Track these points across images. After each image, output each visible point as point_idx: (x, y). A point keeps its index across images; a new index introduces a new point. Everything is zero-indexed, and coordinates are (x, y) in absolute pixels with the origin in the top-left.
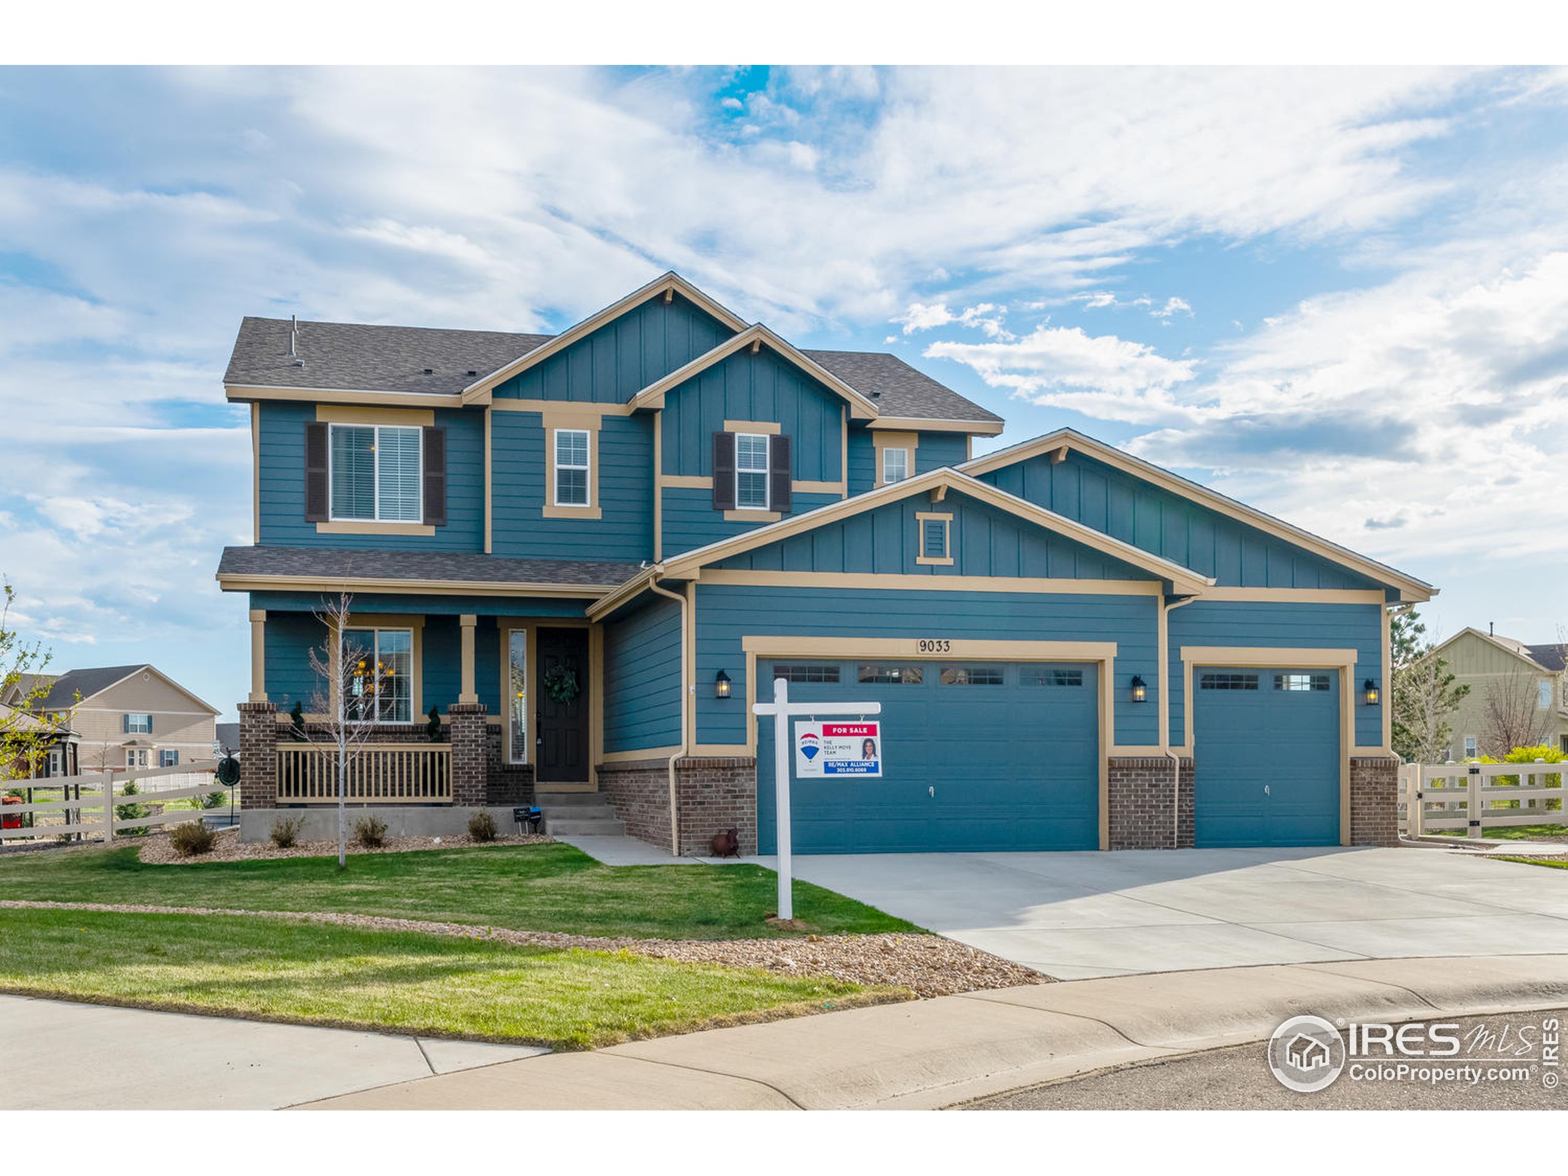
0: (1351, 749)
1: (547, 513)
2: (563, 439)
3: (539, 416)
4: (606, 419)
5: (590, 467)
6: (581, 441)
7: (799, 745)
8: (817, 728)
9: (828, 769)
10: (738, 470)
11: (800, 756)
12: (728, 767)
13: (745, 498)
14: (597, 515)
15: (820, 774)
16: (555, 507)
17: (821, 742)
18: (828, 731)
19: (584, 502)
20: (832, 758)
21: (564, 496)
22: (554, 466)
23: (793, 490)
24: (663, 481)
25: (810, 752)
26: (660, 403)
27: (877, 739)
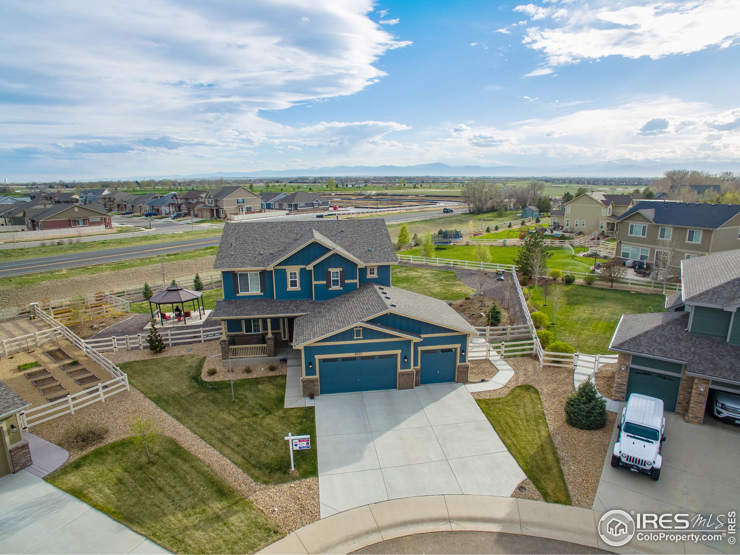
0: (458, 364)
1: (288, 290)
2: (291, 274)
3: (285, 269)
4: (301, 269)
5: (298, 279)
6: (295, 274)
7: (294, 444)
8: (297, 441)
9: (299, 448)
10: (332, 279)
11: (294, 446)
12: (312, 381)
13: (334, 285)
14: (300, 289)
15: (298, 449)
16: (290, 288)
17: (298, 443)
18: (299, 441)
19: (297, 287)
20: (300, 446)
21: (292, 286)
22: (289, 280)
23: (345, 282)
24: (314, 283)
25: (296, 445)
26: (312, 269)
27: (309, 442)
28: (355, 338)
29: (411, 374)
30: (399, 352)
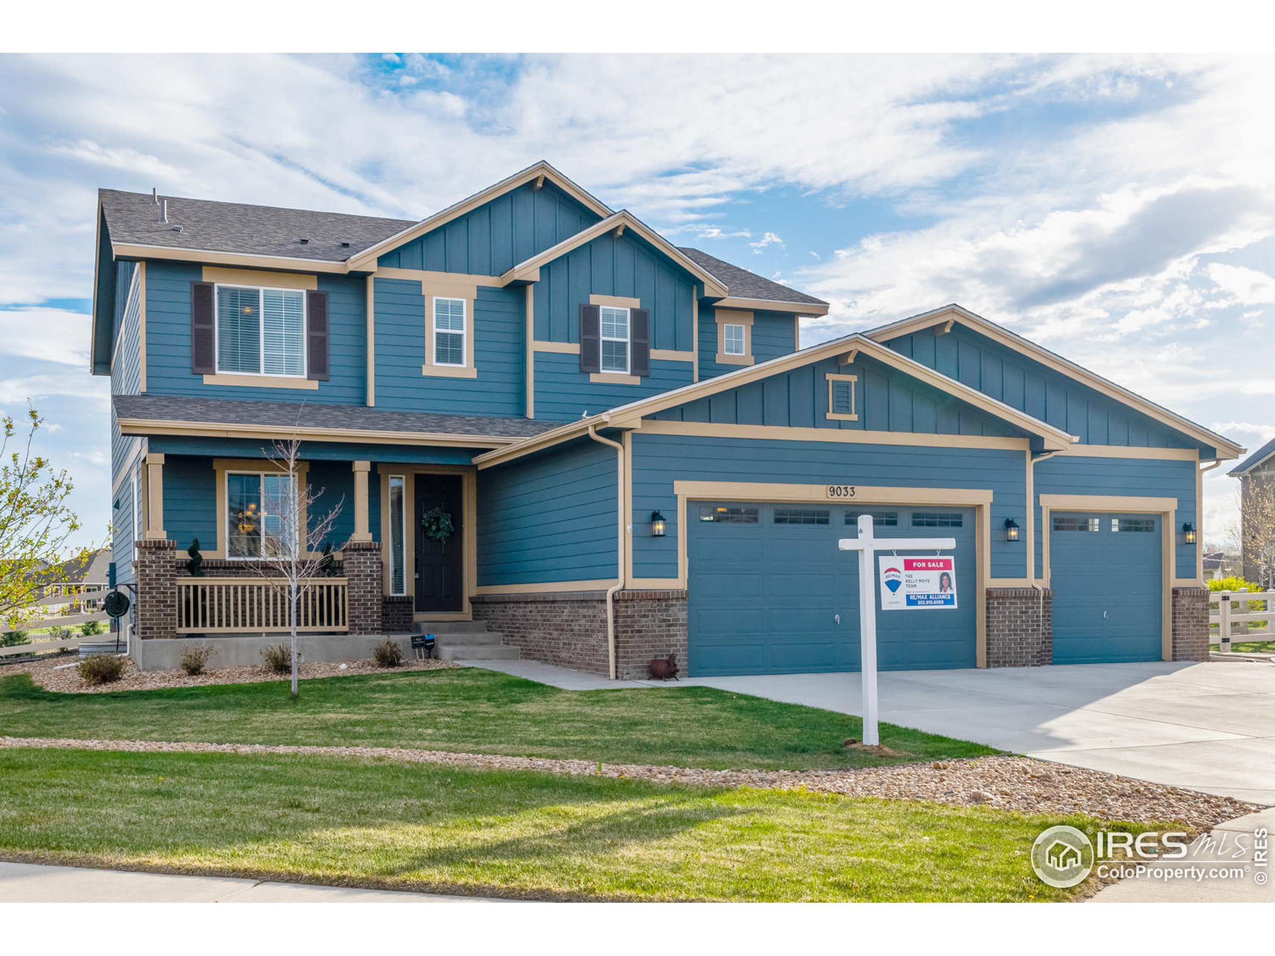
0: (1173, 581)
1: (426, 371)
2: (442, 307)
3: (418, 284)
4: (480, 289)
5: (467, 332)
6: (458, 308)
7: (883, 579)
8: (898, 562)
9: (910, 602)
10: (602, 338)
11: (884, 588)
12: (662, 599)
13: (608, 363)
14: (473, 374)
15: (903, 606)
16: (433, 367)
17: (903, 576)
18: (909, 565)
19: (460, 362)
20: (913, 591)
21: (441, 356)
22: (432, 330)
23: (651, 358)
24: (534, 346)
25: (894, 585)
26: (535, 276)
27: (952, 573)
28: (830, 416)
29: (1030, 595)
30: (984, 497)
